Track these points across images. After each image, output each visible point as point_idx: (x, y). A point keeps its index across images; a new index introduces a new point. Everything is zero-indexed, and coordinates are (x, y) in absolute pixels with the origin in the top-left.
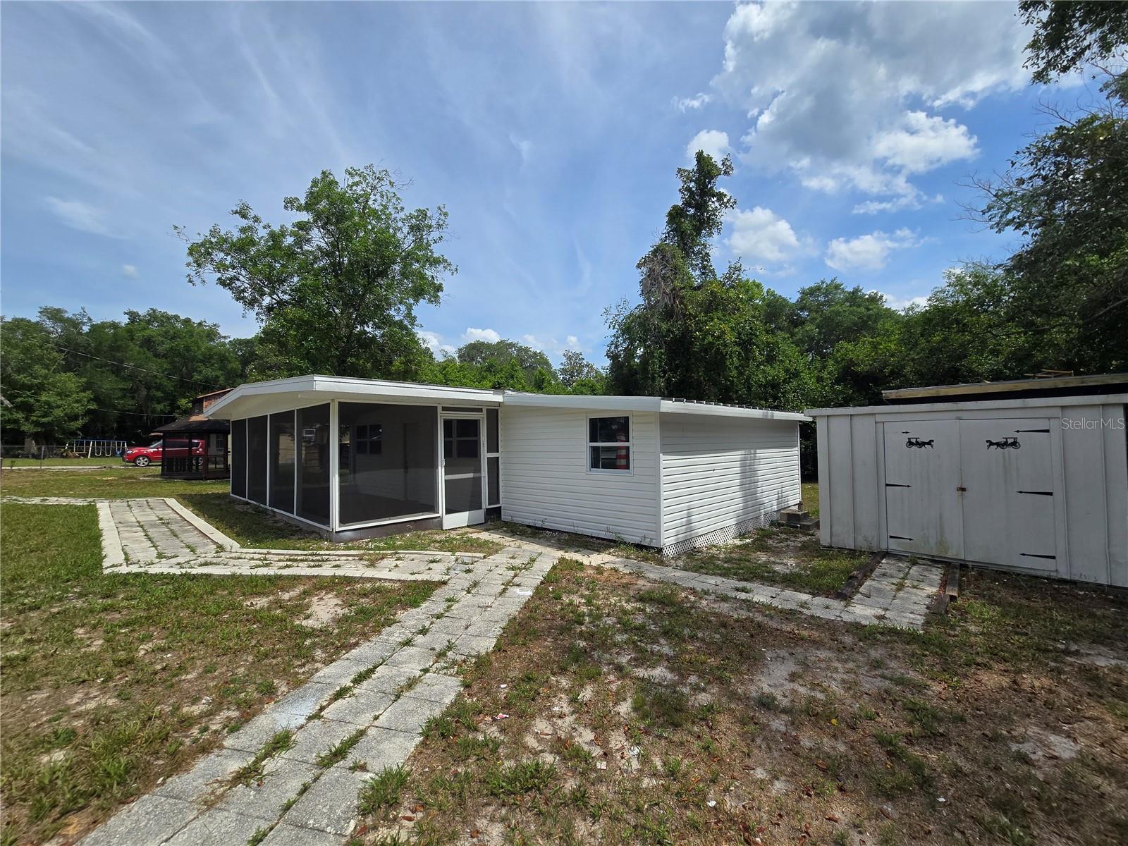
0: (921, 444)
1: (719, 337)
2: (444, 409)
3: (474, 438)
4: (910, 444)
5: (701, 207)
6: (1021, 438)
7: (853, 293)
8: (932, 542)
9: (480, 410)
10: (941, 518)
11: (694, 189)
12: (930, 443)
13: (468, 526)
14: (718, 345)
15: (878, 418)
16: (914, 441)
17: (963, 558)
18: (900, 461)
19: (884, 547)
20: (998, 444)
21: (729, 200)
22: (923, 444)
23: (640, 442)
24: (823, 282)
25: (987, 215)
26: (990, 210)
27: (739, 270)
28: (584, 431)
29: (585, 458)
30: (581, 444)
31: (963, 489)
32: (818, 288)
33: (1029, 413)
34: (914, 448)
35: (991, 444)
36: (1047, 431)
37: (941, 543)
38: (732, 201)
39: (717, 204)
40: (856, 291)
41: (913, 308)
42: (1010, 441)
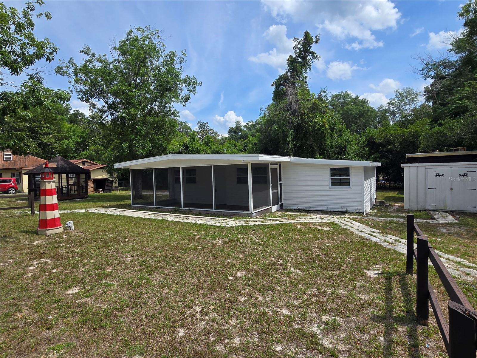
0: (440, 176)
1: (322, 126)
2: (271, 164)
3: (265, 176)
4: (436, 175)
5: (304, 58)
6: (469, 173)
7: (355, 98)
8: (442, 205)
9: (277, 164)
10: (445, 198)
11: (302, 49)
12: (442, 175)
13: (277, 211)
14: (323, 129)
15: (427, 167)
16: (438, 174)
17: (451, 209)
18: (433, 180)
19: (427, 208)
20: (462, 175)
21: (317, 56)
22: (441, 175)
23: (353, 177)
24: (342, 93)
25: (422, 72)
26: (423, 70)
27: (325, 92)
28: (329, 173)
29: (329, 182)
30: (327, 178)
31: (452, 189)
32: (340, 95)
33: (471, 166)
34: (438, 177)
35: (460, 175)
36: (475, 171)
37: (445, 206)
38: (319, 56)
39: (311, 57)
40: (357, 97)
41: (381, 107)
42: (466, 174)
